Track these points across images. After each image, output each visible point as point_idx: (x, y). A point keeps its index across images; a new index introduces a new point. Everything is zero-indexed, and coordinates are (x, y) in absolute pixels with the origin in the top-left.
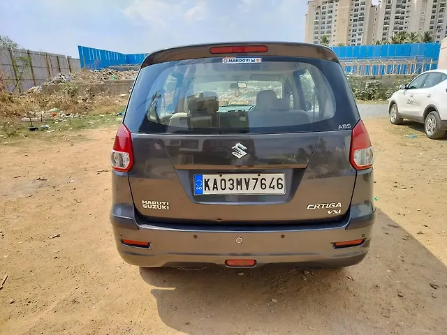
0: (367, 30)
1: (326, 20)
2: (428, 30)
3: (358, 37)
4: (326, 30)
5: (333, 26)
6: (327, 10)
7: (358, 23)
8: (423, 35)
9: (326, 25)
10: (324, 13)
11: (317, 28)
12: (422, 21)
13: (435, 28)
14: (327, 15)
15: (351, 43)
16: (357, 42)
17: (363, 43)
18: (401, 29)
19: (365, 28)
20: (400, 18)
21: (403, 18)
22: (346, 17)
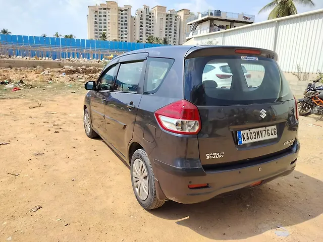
0: (130, 32)
1: (103, 21)
2: (164, 37)
3: (124, 36)
4: (103, 28)
5: (107, 26)
6: (102, 14)
7: (124, 26)
8: (163, 39)
9: (102, 25)
10: (100, 16)
11: (96, 26)
12: (161, 30)
13: (168, 36)
14: (103, 18)
15: (121, 40)
16: (124, 40)
17: (129, 41)
18: (150, 34)
19: (129, 30)
20: (149, 27)
21: (150, 27)
22: (116, 21)
